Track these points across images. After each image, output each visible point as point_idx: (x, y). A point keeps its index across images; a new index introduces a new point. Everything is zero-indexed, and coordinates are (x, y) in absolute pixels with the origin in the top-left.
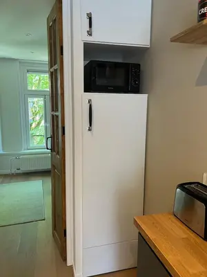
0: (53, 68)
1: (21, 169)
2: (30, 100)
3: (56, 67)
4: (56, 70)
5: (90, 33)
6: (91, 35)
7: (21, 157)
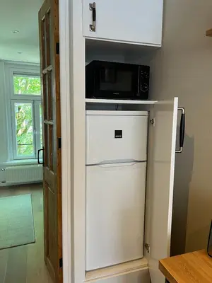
0: (46, 69)
1: (7, 182)
2: (17, 105)
3: (50, 68)
4: (50, 72)
5: (93, 28)
6: (94, 30)
7: (7, 168)
